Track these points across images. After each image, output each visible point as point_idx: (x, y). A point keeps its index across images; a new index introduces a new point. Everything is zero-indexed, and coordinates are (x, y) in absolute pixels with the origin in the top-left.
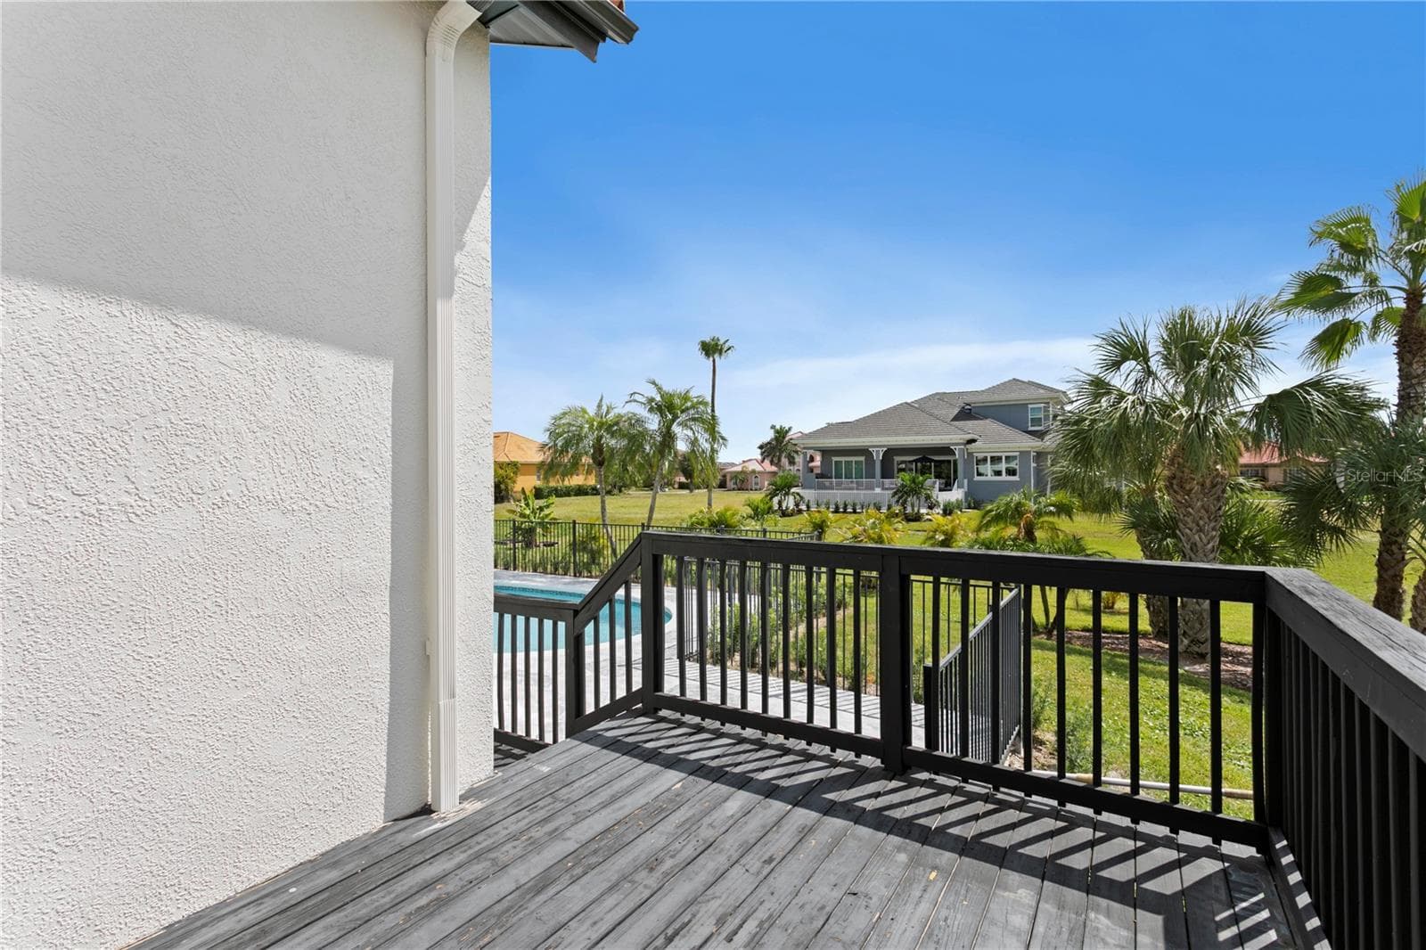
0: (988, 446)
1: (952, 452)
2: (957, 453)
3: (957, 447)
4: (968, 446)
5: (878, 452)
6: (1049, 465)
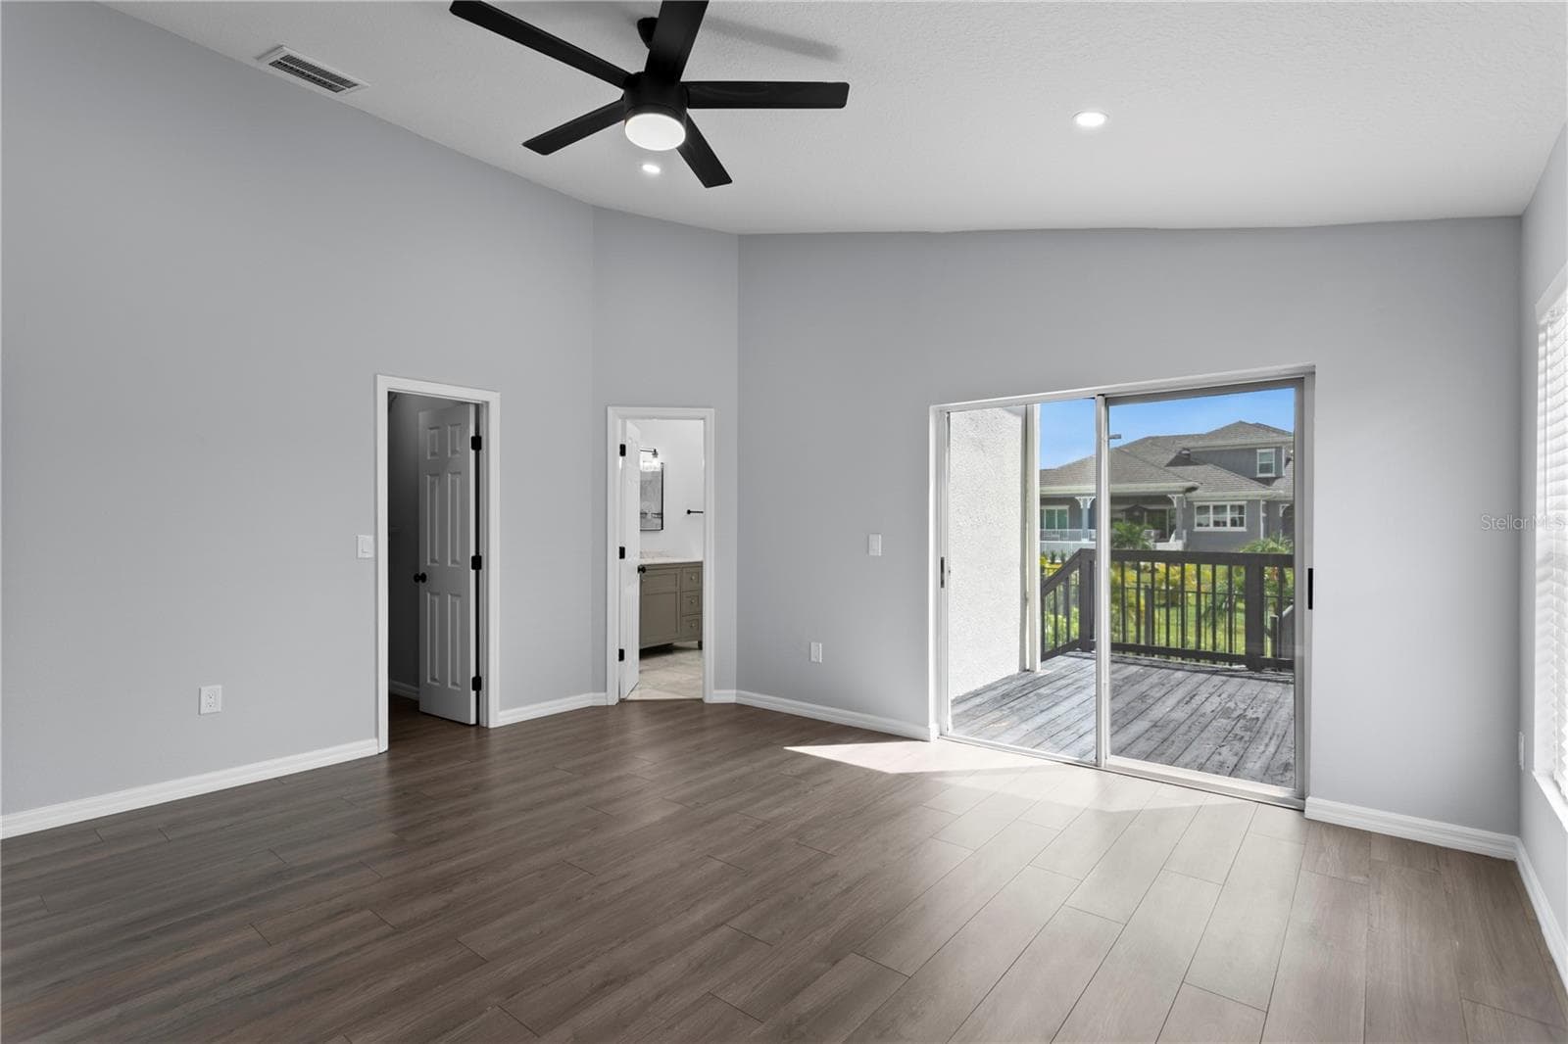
0: (1220, 494)
1: (1169, 502)
2: (1175, 502)
3: (1176, 496)
4: (1188, 495)
5: (1085, 501)
6: (1281, 515)
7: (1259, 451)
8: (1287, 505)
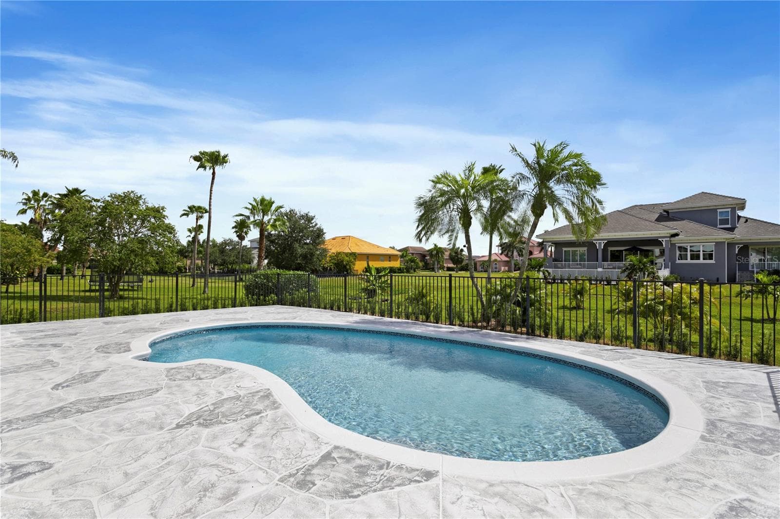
0: (686, 238)
1: (660, 243)
2: (664, 243)
3: (664, 240)
4: (673, 239)
5: (600, 244)
6: (737, 252)
7: (719, 210)
8: (741, 246)
